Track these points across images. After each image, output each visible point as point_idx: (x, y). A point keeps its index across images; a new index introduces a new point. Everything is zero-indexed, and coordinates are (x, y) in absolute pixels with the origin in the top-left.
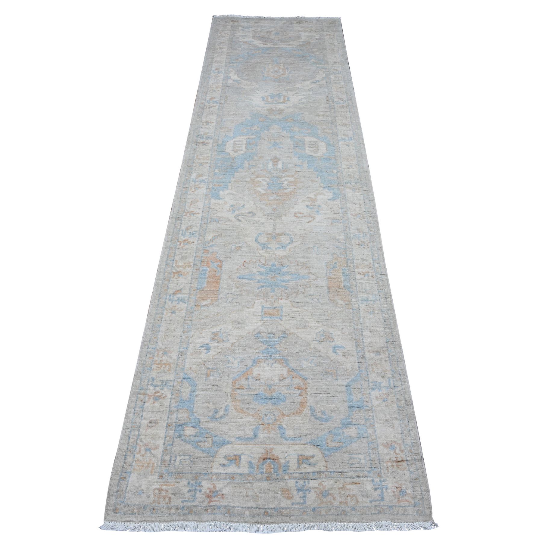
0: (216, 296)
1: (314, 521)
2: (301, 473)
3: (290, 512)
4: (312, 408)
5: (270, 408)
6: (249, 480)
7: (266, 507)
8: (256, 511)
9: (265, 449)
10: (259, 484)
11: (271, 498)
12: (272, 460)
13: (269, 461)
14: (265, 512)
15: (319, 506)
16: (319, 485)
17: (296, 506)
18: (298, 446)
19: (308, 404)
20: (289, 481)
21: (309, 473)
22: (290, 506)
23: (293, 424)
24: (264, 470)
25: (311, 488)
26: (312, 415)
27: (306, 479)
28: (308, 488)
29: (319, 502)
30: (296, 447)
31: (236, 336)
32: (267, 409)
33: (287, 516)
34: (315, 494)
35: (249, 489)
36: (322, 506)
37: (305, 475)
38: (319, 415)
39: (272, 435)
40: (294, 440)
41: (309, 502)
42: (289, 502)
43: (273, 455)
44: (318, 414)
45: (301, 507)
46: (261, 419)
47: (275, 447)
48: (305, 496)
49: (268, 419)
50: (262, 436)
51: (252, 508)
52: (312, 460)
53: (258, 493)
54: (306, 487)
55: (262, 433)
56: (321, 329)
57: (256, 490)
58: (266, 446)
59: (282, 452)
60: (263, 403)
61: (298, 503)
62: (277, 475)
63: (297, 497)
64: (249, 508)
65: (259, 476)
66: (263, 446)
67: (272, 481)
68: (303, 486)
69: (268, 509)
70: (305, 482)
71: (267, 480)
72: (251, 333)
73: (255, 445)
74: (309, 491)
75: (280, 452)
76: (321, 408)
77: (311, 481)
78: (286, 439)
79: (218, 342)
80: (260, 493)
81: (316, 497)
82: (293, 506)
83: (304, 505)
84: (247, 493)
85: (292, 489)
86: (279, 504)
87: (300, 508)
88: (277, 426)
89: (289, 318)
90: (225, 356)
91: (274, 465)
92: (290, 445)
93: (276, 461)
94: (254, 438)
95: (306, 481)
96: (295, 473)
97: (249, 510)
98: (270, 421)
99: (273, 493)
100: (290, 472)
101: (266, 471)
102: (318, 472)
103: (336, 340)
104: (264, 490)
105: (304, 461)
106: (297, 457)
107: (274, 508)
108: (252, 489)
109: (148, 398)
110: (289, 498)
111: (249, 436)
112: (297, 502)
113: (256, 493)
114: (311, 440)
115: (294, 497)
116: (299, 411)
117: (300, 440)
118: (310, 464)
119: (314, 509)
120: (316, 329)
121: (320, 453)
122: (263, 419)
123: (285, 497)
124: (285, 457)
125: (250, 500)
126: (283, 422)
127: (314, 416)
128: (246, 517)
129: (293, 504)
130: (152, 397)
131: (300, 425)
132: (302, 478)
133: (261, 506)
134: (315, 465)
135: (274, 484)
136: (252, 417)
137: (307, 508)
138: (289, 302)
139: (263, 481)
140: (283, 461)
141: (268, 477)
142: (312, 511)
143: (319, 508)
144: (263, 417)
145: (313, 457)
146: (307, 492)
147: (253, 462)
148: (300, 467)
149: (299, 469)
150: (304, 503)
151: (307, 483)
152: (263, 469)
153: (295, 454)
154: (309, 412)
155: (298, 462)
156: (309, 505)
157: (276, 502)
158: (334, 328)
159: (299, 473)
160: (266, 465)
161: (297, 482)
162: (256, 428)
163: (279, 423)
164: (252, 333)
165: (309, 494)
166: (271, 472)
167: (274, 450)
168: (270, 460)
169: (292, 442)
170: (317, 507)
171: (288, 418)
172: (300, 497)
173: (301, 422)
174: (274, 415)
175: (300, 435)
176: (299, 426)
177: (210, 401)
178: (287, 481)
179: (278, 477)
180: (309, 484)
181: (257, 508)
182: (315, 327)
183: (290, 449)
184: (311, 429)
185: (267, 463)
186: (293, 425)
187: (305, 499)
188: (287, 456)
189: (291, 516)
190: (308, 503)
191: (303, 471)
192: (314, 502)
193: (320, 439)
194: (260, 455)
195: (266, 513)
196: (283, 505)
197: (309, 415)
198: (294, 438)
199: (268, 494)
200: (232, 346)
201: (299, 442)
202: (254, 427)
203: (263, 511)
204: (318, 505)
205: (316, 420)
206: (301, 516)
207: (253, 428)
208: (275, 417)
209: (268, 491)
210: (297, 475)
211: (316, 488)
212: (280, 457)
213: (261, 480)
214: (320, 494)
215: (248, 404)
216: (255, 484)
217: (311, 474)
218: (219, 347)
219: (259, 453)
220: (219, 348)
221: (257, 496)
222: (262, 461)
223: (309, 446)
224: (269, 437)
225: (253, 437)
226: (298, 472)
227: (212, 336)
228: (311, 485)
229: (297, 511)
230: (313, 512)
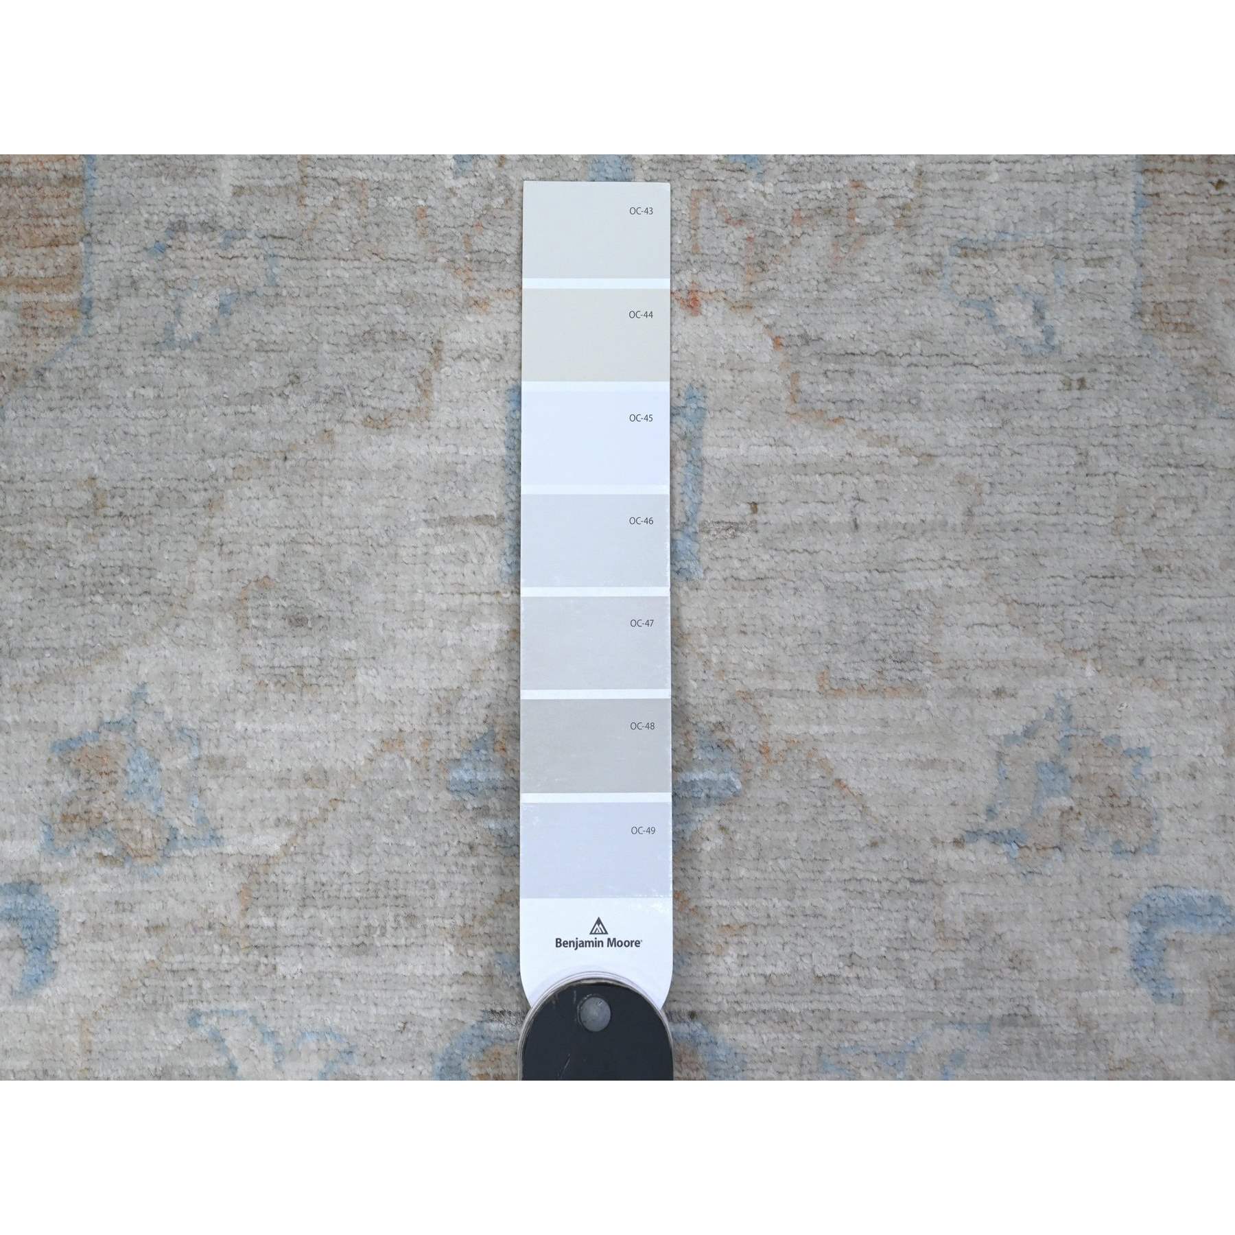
0: (62, 256)
31: (283, 781)
56: (1043, 690)
72: (414, 747)
79: (123, 857)
89: (764, 562)
90: (194, 1018)
103: (1168, 829)
120: (999, 693)
138: (765, 352)
158: (1158, 682)
164: (428, 739)
182: (991, 667)
200: (248, 898)
218: (127, 918)
220: (134, 921)
227: (64, 786)
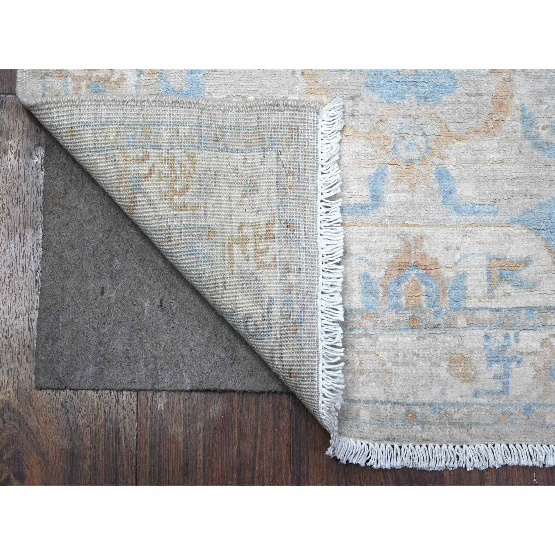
1: (528, 440)
2: (498, 310)
3: (469, 415)
4: (526, 115)
5: (413, 113)
6: (365, 329)
7: (411, 400)
8: (386, 411)
9: (403, 237)
10: (391, 340)
11: (421, 377)
12: (420, 272)
13: (413, 273)
14: (408, 412)
15: (541, 402)
16: (542, 345)
17: (483, 400)
18: (487, 230)
19: (517, 101)
20: (468, 333)
21: (518, 309)
22: (470, 399)
23: (475, 162)
24: (403, 300)
25: (522, 354)
26: (527, 135)
27: (511, 327)
28: (515, 354)
29: (541, 390)
30: (485, 233)
32: (404, 117)
33: (462, 426)
34: (532, 369)
35: (366, 352)
36: (548, 401)
37: (506, 316)
38: (544, 138)
39: (421, 195)
40: (478, 212)
41: (516, 390)
42: (466, 388)
43: (424, 256)
44: (543, 133)
45: (497, 401)
46: (390, 147)
47: (428, 231)
48: (507, 375)
49: (407, 148)
50: (393, 200)
51: (376, 402)
52: (525, 273)
53: (389, 365)
54: (509, 350)
55: (395, 192)
57: (384, 356)
58: (406, 229)
59: (447, 248)
60: (394, 95)
61: (491, 393)
62: (437, 314)
63: (488, 376)
64: (368, 402)
65: (390, 316)
66: (398, 229)
67: (424, 332)
68: (504, 348)
69: (416, 404)
70: (507, 336)
71: (413, 328)
73: (377, 225)
74: (518, 362)
75: (441, 247)
76: (549, 114)
77: (523, 335)
78: (458, 210)
80: (395, 363)
81: (534, 377)
82: (475, 400)
83: (504, 397)
84: (361, 363)
85: (476, 356)
86: (443, 393)
87: (494, 406)
88: (434, 169)
91: (427, 284)
92: (469, 229)
93: (433, 272)
94: (374, 206)
95: (512, 333)
96: (482, 308)
97: (368, 408)
98: (415, 155)
99: (429, 364)
100: (469, 305)
101: (407, 303)
102: (539, 309)
104: (404, 356)
105: (505, 273)
106: (486, 263)
107: (431, 405)
108: (374, 352)
109: (74, 88)
110: (467, 378)
111: (359, 200)
112: (487, 388)
113: (384, 364)
114: (524, 213)
115: (479, 376)
116: (491, 125)
117: (495, 213)
118: (519, 285)
119: (528, 409)
121: (545, 253)
122: (394, 148)
123: (457, 375)
124: (456, 263)
125: (370, 381)
126: (448, 157)
127: (530, 138)
128: (363, 425)
129: (476, 394)
130: (83, 84)
131: (492, 166)
132: (502, 325)
133: (397, 398)
134: (532, 287)
135: (431, 340)
136: (363, 141)
137: (511, 405)
139: (400, 329)
140: (450, 274)
141: (413, 318)
142: (524, 414)
143: (540, 406)
144: (395, 140)
145: (526, 263)
146: (513, 365)
147: (372, 276)
148: (495, 292)
149: (493, 297)
150: (505, 391)
151: (512, 341)
152: (398, 297)
153: (480, 255)
154: (519, 126)
155: (489, 279)
156: (516, 397)
157: (436, 390)
159: (491, 310)
160: (407, 283)
161: (487, 337)
162: (377, 175)
163: (437, 161)
165: (518, 369)
166: (421, 306)
167: (425, 243)
168: (415, 271)
169: (472, 218)
170: (535, 404)
171: (463, 144)
172: (496, 377)
173: (496, 156)
174: (424, 134)
175: (493, 197)
176: (492, 170)
177: (248, 92)
178: (462, 332)
179: (440, 320)
180: (517, 341)
181: (389, 402)
183: (468, 240)
184: (524, 178)
185: (410, 279)
186: (476, 166)
187: (508, 383)
188: (459, 261)
189: (471, 425)
190: (513, 393)
191: (502, 303)
192: (528, 391)
193: (545, 211)
194: (391, 256)
195: (410, 416)
196: (451, 397)
197: (519, 135)
198: (477, 208)
199: (415, 366)
201: (490, 217)
202: (372, 171)
203: (403, 409)
204: (539, 397)
205: (536, 153)
206: (496, 427)
207: (370, 177)
208: (427, 142)
209: (415, 358)
210: (487, 315)
211: (535, 353)
212: (442, 261)
213: (395, 327)
214: (545, 368)
215: (352, 98)
216: (380, 339)
217: (524, 312)
219: (387, 251)
221: (387, 371)
222: (397, 273)
223: (516, 230)
224: (412, 203)
225: (370, 202)
226: (489, 305)
228: (522, 346)
229: (487, 411)
230: (525, 417)
